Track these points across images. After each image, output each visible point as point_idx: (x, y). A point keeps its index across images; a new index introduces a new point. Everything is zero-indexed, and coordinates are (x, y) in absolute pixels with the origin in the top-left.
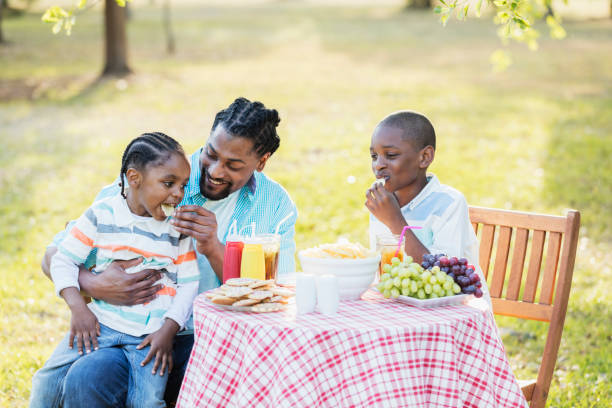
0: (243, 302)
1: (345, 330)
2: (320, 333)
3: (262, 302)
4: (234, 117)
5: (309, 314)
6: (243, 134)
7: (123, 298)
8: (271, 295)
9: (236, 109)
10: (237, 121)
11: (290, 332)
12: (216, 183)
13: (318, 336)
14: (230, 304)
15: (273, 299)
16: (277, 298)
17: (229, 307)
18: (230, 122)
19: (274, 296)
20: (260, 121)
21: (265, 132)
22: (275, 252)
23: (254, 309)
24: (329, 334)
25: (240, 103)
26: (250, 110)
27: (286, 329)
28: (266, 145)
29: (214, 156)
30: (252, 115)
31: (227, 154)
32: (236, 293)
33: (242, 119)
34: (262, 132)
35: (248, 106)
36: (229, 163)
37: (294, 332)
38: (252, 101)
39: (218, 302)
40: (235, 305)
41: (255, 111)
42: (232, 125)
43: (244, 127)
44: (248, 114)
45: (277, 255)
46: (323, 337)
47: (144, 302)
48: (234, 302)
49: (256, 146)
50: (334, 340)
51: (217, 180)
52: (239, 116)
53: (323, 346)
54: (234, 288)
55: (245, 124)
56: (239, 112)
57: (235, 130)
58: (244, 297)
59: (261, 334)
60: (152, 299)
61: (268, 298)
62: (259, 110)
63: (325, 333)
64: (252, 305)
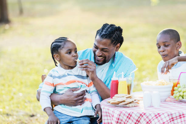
0: (123, 103)
1: (166, 113)
2: (157, 114)
3: (130, 103)
4: (102, 31)
5: (149, 107)
6: (106, 38)
7: (73, 103)
8: (134, 100)
9: (103, 28)
10: (104, 33)
11: (145, 114)
12: (99, 58)
13: (156, 116)
14: (118, 104)
15: (135, 102)
16: (136, 101)
17: (117, 105)
18: (101, 33)
19: (135, 100)
20: (112, 32)
21: (116, 36)
22: (130, 84)
23: (127, 106)
24: (160, 114)
25: (105, 26)
26: (109, 28)
27: (143, 113)
28: (117, 40)
29: (96, 47)
30: (109, 30)
31: (101, 46)
32: (120, 100)
33: (105, 32)
34: (114, 36)
35: (108, 27)
36: (102, 50)
37: (146, 114)
38: (110, 24)
39: (113, 103)
40: (120, 104)
41: (111, 28)
42: (102, 34)
43: (106, 35)
44: (107, 30)
45: (131, 85)
46: (158, 116)
47: (81, 105)
48: (119, 103)
49: (112, 41)
50: (162, 116)
51: (100, 56)
52: (104, 30)
53: (158, 119)
54: (118, 98)
55: (106, 34)
56: (104, 29)
57: (102, 36)
58: (124, 101)
59: (133, 115)
60: (83, 103)
61: (133, 101)
62: (112, 27)
63: (158, 114)
64: (126, 104)
